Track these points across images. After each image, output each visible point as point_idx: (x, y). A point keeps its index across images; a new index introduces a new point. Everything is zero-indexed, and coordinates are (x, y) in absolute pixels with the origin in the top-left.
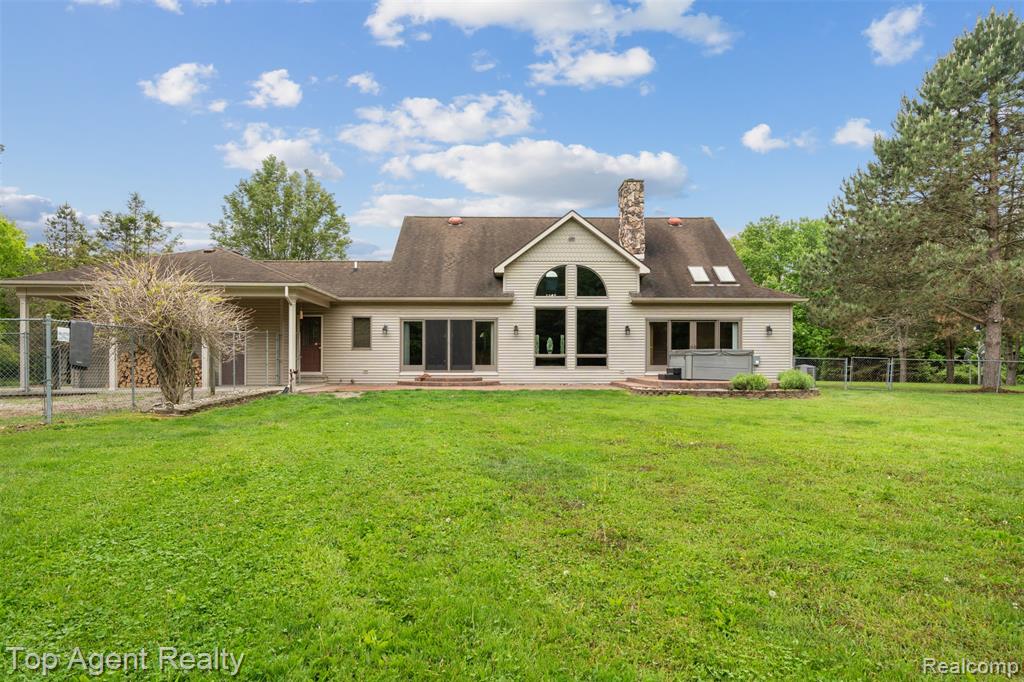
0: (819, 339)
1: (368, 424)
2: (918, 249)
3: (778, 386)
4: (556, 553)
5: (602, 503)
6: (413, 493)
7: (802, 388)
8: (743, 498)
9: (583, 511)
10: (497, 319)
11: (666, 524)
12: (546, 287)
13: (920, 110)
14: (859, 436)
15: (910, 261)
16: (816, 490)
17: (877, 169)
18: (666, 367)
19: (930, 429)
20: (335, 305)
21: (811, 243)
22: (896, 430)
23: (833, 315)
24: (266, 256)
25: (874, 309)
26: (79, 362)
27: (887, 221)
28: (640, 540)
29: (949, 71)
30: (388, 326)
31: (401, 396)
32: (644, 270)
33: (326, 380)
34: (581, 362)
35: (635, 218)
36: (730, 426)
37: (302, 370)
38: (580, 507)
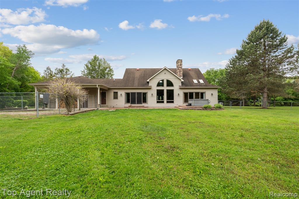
0: (224, 96)
1: (115, 117)
2: (247, 75)
3: (214, 107)
4: (156, 152)
5: (170, 138)
6: (122, 135)
7: (220, 108)
8: (205, 136)
9: (165, 140)
10: (148, 92)
11: (185, 143)
12: (159, 85)
13: (247, 43)
14: (234, 120)
15: (245, 78)
16: (224, 134)
17: (237, 57)
18: (188, 103)
19: (251, 118)
20: (109, 89)
21: (222, 74)
22: (243, 118)
23: (227, 91)
24: (94, 78)
25: (237, 89)
26: (45, 103)
27: (240, 69)
28: (178, 148)
29: (254, 34)
30: (122, 94)
31: (125, 110)
32: (182, 80)
33: (107, 107)
34: (168, 102)
35: (180, 68)
36: (203, 117)
37: (102, 104)
38: (164, 139)
